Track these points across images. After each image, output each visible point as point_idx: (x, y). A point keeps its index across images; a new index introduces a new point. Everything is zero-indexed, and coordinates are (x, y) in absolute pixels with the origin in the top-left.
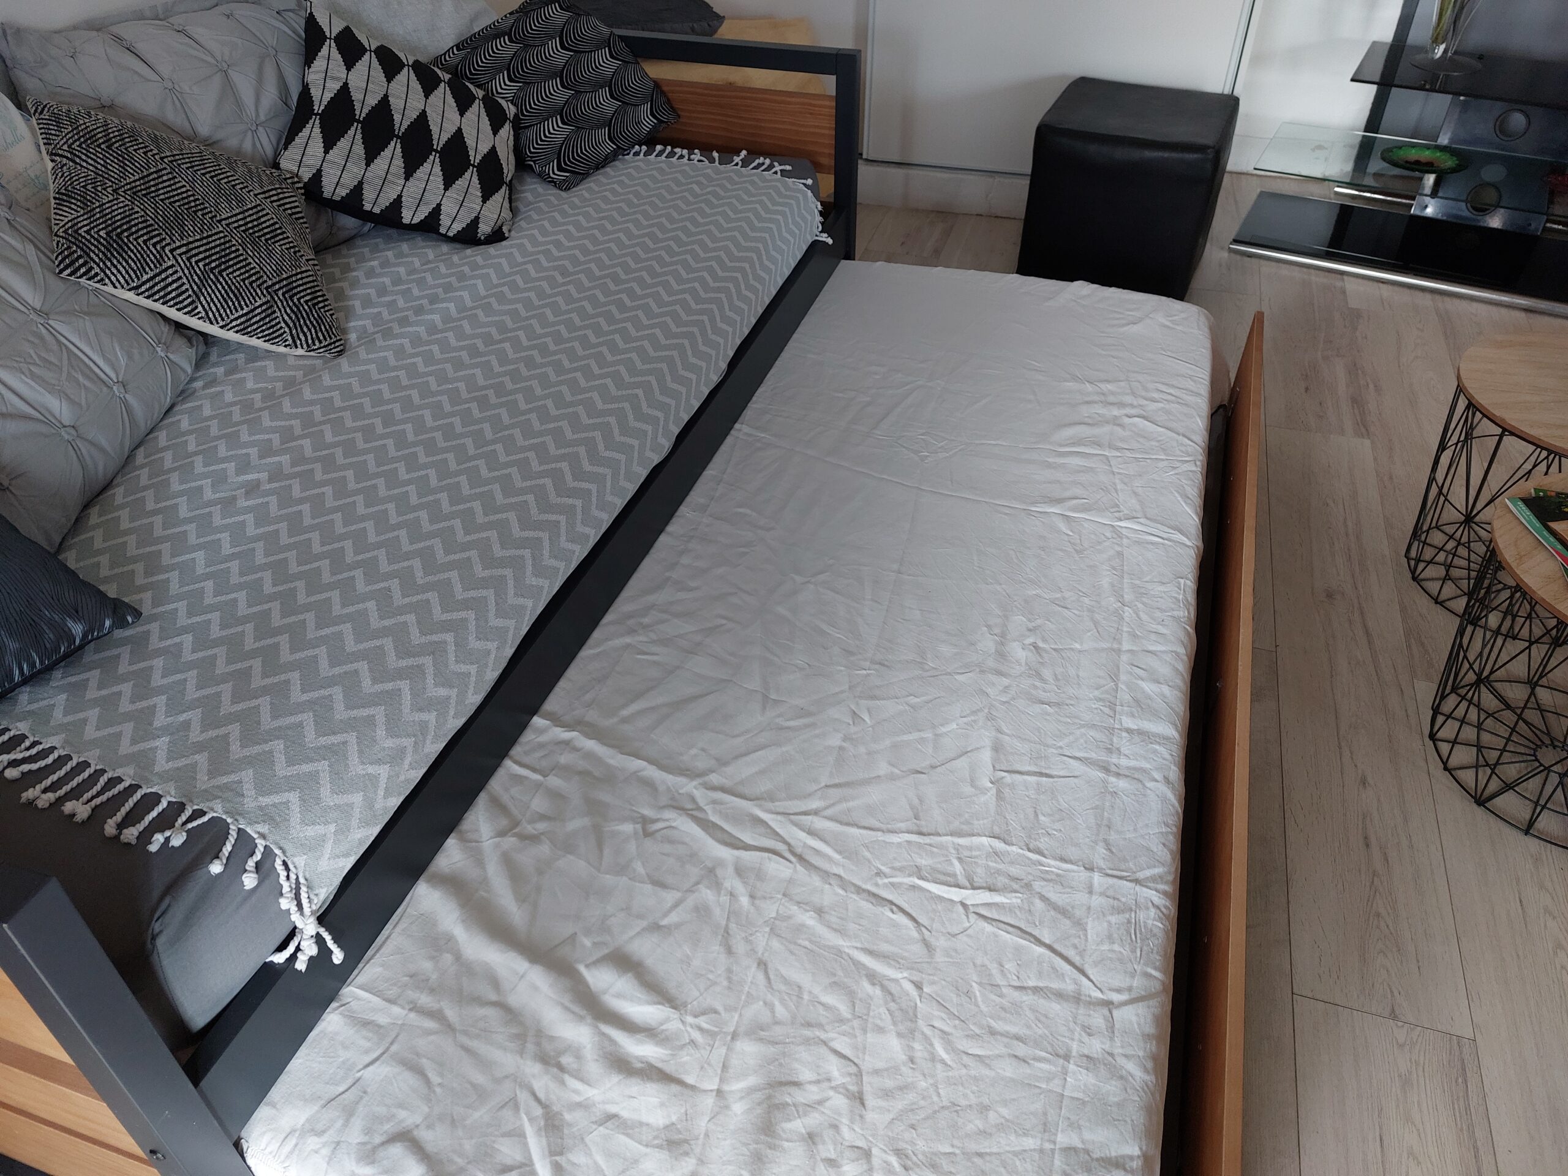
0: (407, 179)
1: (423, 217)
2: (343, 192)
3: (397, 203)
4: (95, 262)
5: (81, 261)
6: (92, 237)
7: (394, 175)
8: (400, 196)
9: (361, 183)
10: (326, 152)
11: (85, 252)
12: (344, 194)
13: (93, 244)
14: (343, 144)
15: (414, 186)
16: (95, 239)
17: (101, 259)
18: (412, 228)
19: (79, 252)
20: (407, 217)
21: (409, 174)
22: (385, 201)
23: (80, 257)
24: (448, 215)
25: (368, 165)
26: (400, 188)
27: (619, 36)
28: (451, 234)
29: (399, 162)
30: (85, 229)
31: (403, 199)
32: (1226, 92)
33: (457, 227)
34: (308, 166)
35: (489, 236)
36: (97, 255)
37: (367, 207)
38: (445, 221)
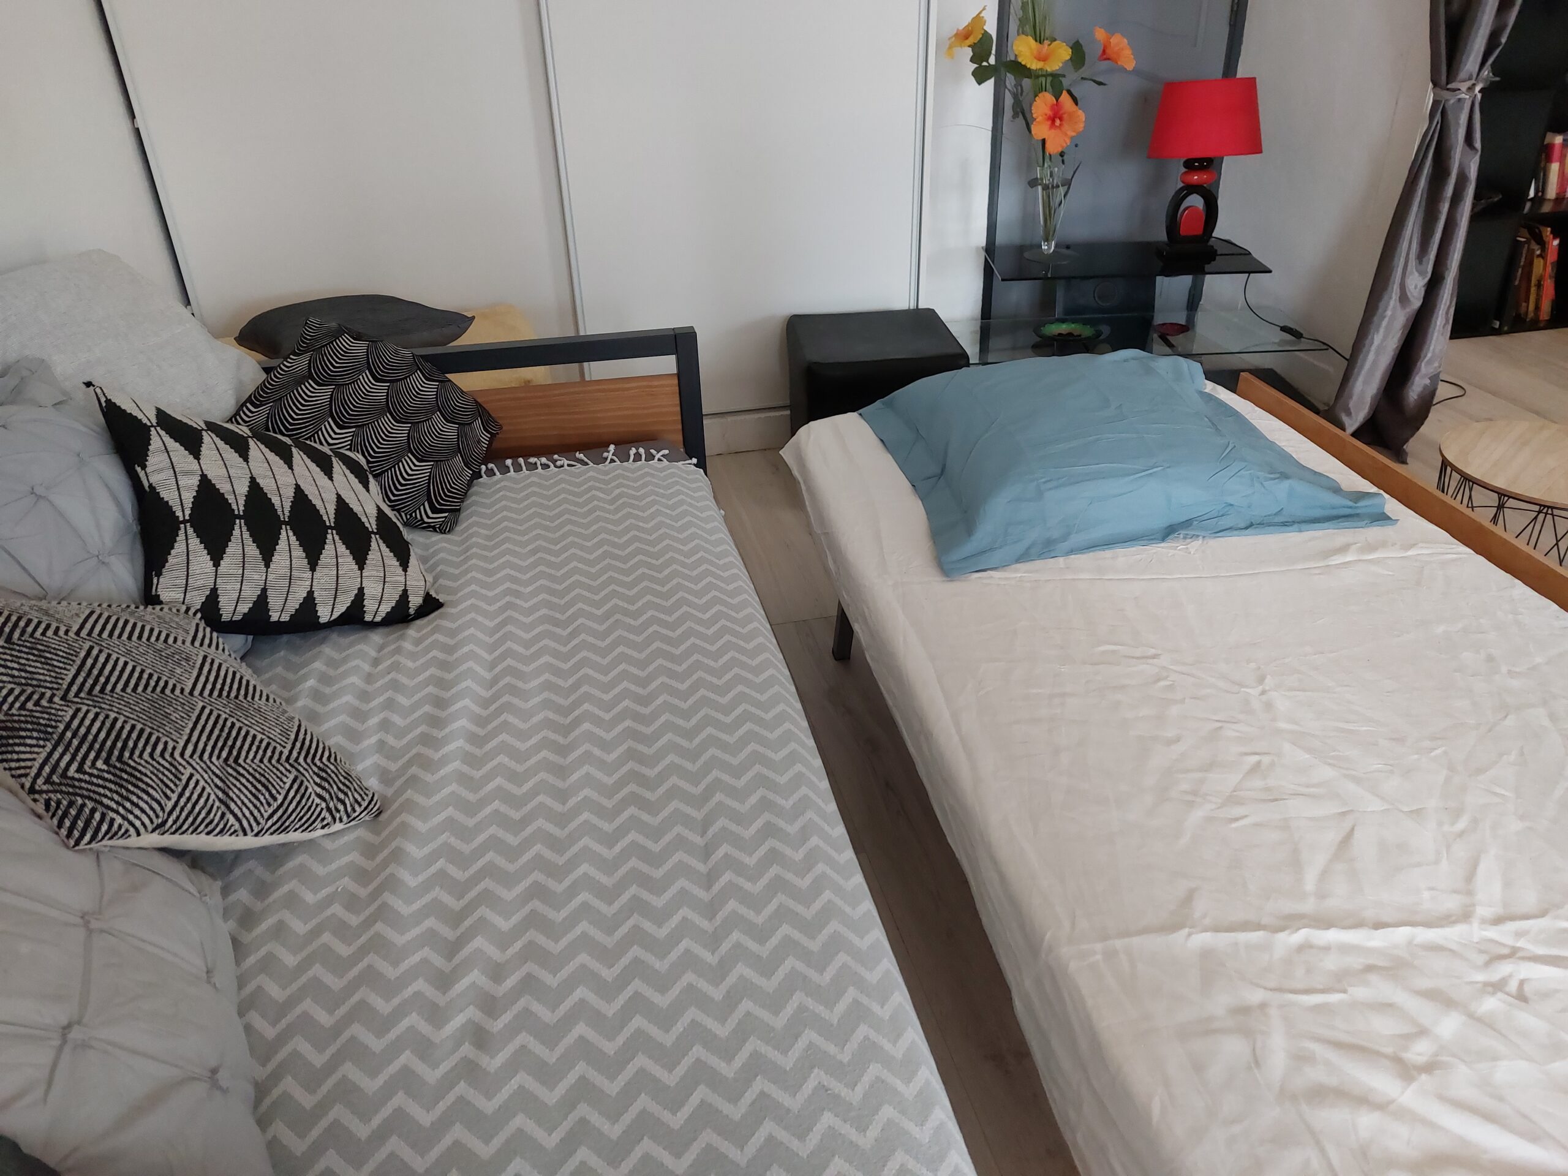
0: (313, 569)
1: (343, 609)
2: (244, 608)
3: (309, 601)
4: (113, 810)
5: (97, 816)
6: (91, 775)
7: (299, 569)
8: (311, 593)
9: (264, 590)
10: (217, 565)
11: (96, 801)
12: (246, 610)
13: (99, 786)
14: (233, 549)
15: (324, 576)
16: (98, 777)
17: (117, 803)
18: (332, 625)
19: (90, 805)
20: (324, 614)
21: (313, 563)
22: (294, 604)
23: (93, 811)
24: (373, 598)
25: (267, 566)
26: (308, 583)
27: (422, 356)
28: (378, 619)
29: (299, 553)
30: (74, 766)
31: (316, 594)
32: (912, 308)
33: (385, 608)
34: (198, 589)
35: (420, 607)
36: (112, 799)
37: (274, 617)
38: (370, 605)
